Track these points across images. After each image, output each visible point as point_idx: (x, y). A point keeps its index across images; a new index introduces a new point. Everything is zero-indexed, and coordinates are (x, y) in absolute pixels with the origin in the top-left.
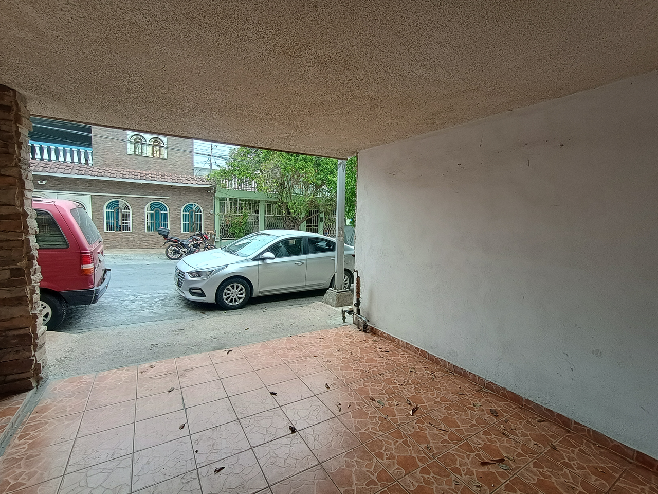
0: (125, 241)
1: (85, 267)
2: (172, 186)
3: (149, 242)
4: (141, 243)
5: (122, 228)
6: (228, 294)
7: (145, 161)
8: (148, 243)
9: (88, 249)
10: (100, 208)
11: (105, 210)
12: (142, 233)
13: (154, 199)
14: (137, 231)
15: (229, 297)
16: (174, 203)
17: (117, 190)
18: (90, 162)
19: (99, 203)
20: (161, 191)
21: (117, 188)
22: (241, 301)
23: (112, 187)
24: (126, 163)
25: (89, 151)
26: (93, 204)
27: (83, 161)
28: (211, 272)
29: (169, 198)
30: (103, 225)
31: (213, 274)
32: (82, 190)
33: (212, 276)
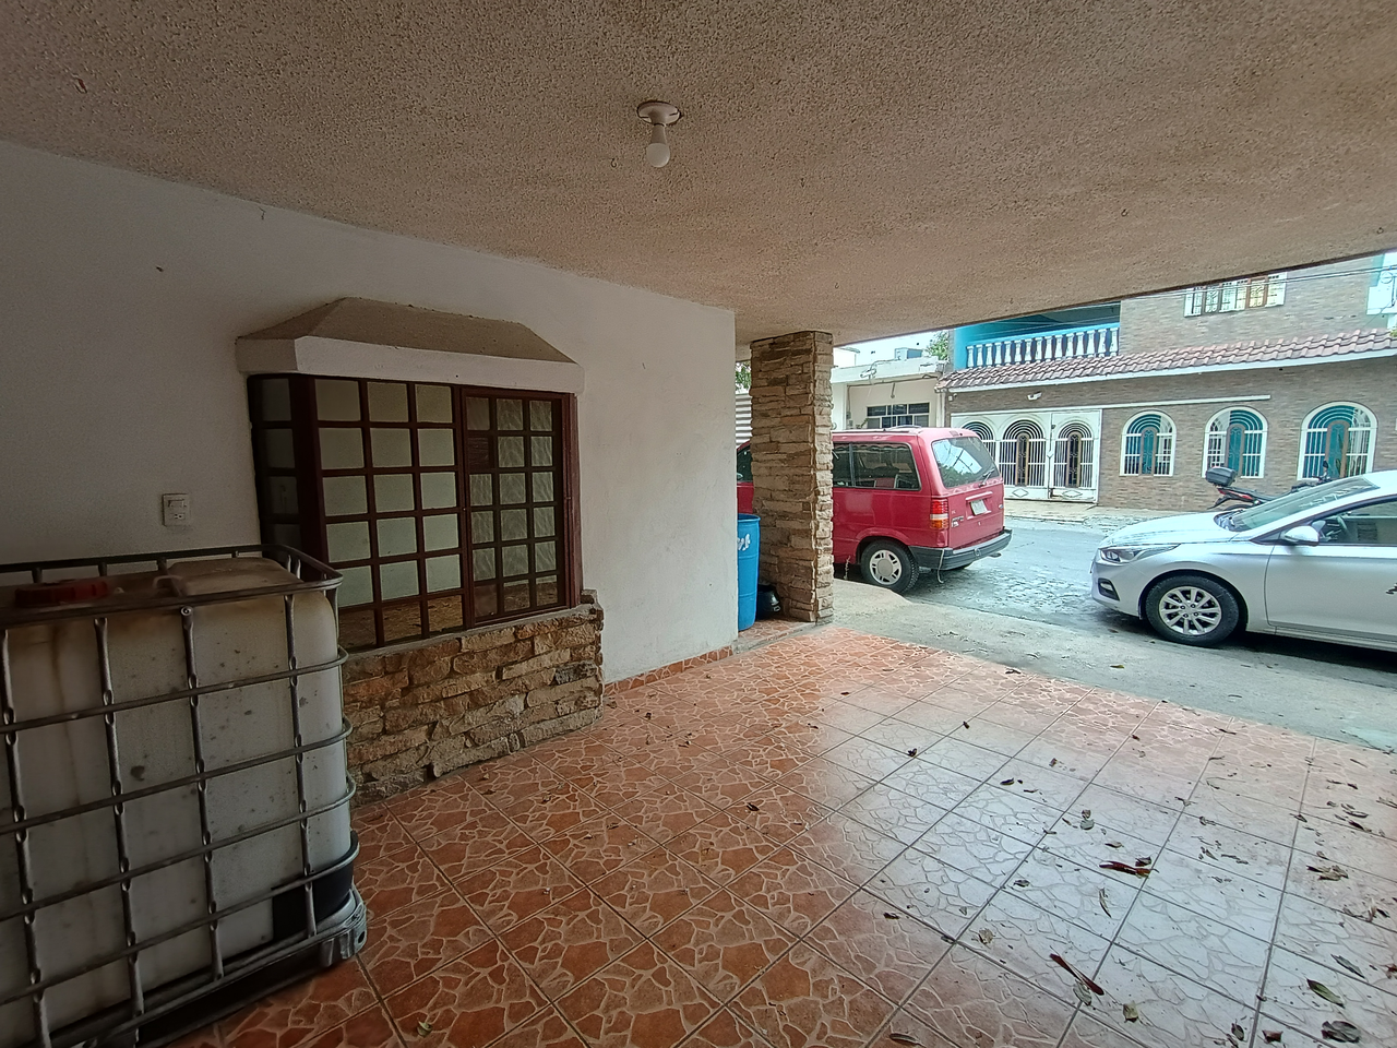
0: (1157, 495)
1: (935, 517)
2: (1281, 369)
3: (1207, 498)
4: (1190, 500)
5: (1153, 469)
6: (1174, 607)
7: (1224, 321)
8: (1205, 501)
9: (941, 493)
10: (1116, 431)
11: (1124, 435)
12: (1193, 479)
13: (1229, 404)
14: (1182, 475)
15: (1176, 614)
16: (1284, 407)
17: (1151, 393)
18: (1114, 348)
19: (1116, 422)
20: (1250, 385)
21: (1150, 390)
22: (1207, 630)
23: (1141, 390)
24: (1181, 336)
25: (1114, 329)
26: (1104, 425)
27: (1102, 349)
28: (1136, 553)
29: (1268, 397)
30: (1118, 463)
31: (1139, 558)
32: (1090, 401)
33: (1135, 562)
